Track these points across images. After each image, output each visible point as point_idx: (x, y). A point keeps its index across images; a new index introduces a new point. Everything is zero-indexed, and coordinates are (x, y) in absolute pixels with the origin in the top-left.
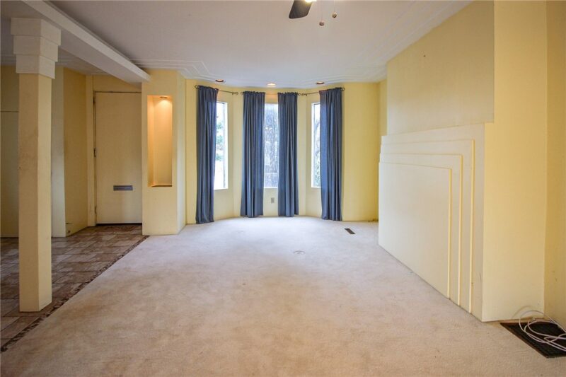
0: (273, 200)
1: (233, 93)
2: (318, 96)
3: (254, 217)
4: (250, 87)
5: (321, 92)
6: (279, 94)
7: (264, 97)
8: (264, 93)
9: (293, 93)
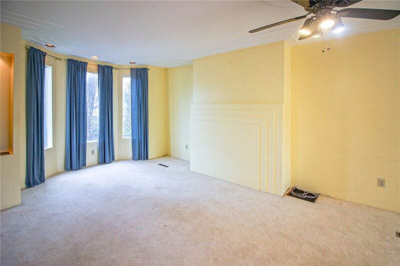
0: (93, 152)
1: (56, 58)
2: (129, 72)
3: (79, 169)
4: (73, 56)
5: (132, 70)
6: (99, 66)
7: (86, 66)
8: (87, 63)
9: (110, 67)
